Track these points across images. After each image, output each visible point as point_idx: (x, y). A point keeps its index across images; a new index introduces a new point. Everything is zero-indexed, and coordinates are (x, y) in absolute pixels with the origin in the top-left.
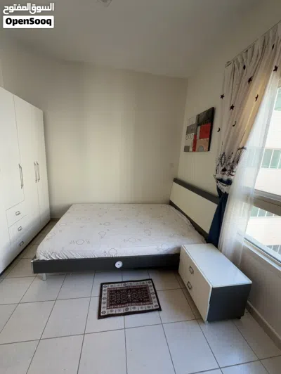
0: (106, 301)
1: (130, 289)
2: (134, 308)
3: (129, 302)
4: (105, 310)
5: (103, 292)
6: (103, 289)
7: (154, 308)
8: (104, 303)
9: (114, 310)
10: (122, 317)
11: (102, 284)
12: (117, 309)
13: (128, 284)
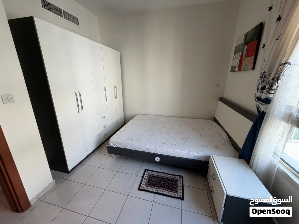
0: (145, 181)
1: (164, 178)
2: (163, 192)
3: (160, 186)
4: (144, 186)
5: (145, 175)
6: (146, 173)
7: (178, 196)
8: (144, 182)
9: (149, 188)
10: (154, 194)
11: (146, 170)
12: (151, 188)
13: (163, 175)
